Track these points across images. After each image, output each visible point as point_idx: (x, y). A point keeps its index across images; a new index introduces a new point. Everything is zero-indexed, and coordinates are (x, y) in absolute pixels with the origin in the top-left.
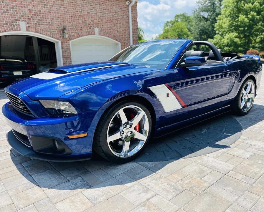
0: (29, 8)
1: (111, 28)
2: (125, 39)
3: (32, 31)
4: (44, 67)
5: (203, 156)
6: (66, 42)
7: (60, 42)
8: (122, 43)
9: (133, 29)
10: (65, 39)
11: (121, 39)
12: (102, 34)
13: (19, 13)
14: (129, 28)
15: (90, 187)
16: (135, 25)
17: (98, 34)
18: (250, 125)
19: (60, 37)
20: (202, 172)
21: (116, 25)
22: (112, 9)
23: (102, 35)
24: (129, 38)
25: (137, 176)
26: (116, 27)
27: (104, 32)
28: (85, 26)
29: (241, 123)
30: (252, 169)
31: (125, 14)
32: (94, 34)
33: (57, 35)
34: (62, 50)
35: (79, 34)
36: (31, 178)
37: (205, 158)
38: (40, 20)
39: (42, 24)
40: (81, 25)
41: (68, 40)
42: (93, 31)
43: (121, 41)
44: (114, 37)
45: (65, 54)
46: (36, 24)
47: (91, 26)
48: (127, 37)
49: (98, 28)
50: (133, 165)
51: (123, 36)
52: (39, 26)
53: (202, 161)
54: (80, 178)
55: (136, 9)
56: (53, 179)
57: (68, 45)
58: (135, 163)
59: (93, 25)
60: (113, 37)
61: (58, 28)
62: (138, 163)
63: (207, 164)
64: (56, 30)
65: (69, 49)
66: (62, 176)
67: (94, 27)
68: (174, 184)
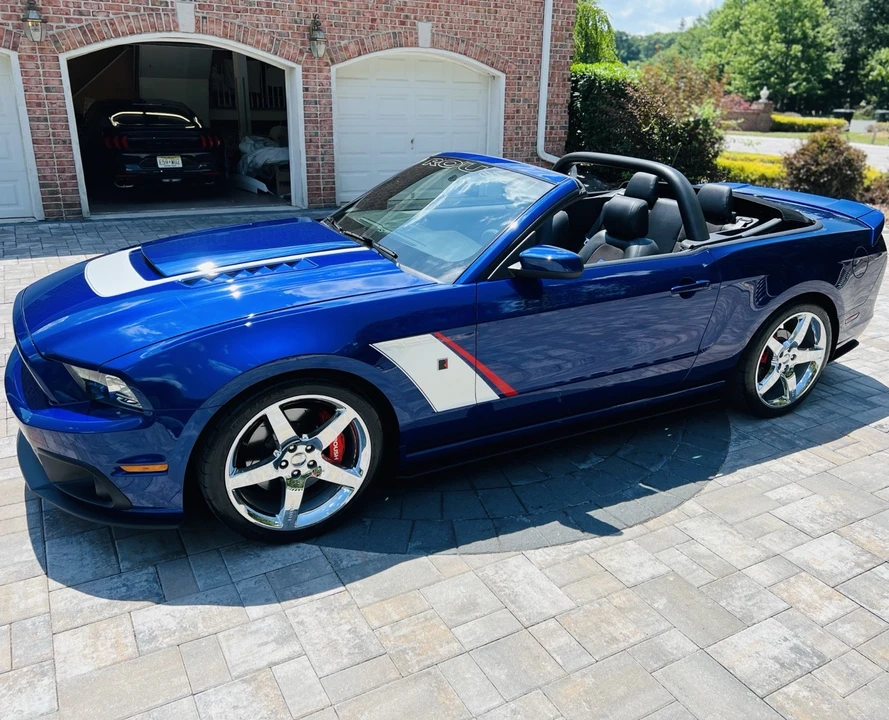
1: (476, 22)
2: (523, 61)
3: (213, 34)
4: (256, 141)
5: (514, 553)
6: (320, 71)
7: (299, 69)
8: (512, 76)
9: (554, 27)
10: (316, 60)
11: (507, 62)
12: (443, 44)
14: (542, 22)
15: (161, 599)
16: (564, 12)
17: (428, 43)
19: (301, 52)
21: (496, 12)
23: (442, 48)
24: (540, 56)
25: (291, 590)
26: (496, 19)
27: (451, 35)
28: (386, 15)
30: (614, 625)
32: (416, 44)
33: (290, 47)
34: (305, 96)
35: (363, 44)
36: (41, 549)
37: (514, 561)
39: (246, 11)
40: (372, 13)
41: (327, 65)
42: (414, 31)
43: (510, 67)
44: (483, 56)
45: (313, 111)
46: (226, 8)
47: (407, 17)
49: (430, 24)
50: (305, 551)
51: (519, 51)
52: (237, 16)
53: (497, 573)
54: (151, 569)
56: (88, 559)
57: (325, 82)
58: (315, 547)
59: (414, 12)
60: (481, 52)
61: (296, 22)
62: (323, 548)
63: (502, 585)
64: (290, 28)
65: (326, 92)
66: (114, 557)
67: (415, 18)
68: (366, 630)
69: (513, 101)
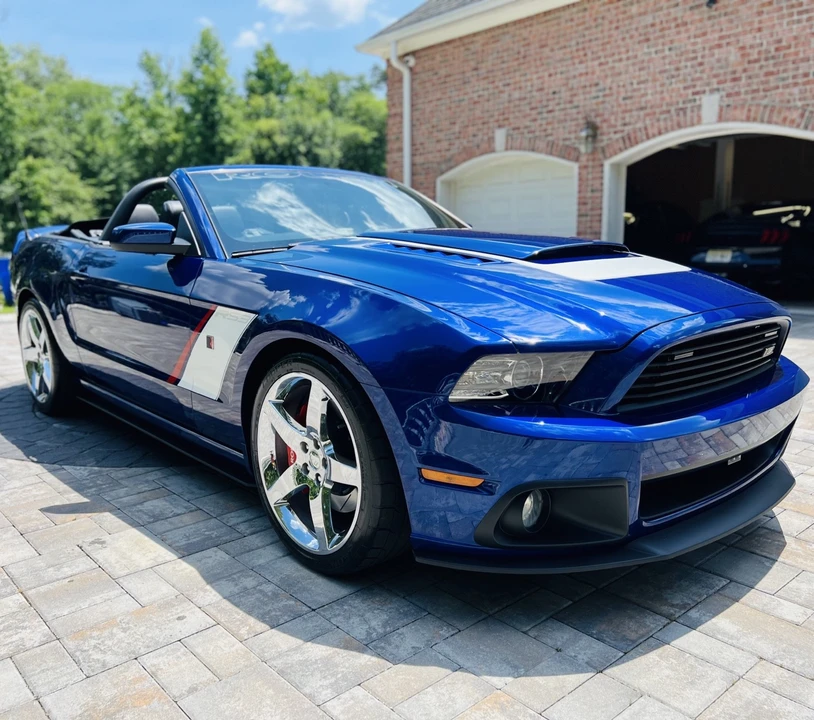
0: (741, 44)
13: (707, 70)
38: (772, 73)
39: (777, 88)
52: (766, 96)
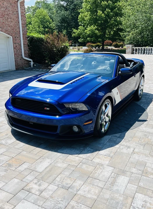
1: (3, 22)
5: (139, 127)
8: (14, 37)
9: (22, 24)
11: (12, 33)
14: (19, 23)
16: (24, 20)
18: (148, 107)
20: (145, 135)
21: (8, 20)
22: (3, 4)
24: (20, 32)
26: (8, 22)
29: (142, 106)
31: (15, 10)
43: (13, 35)
44: (6, 31)
48: (17, 32)
50: (108, 137)
51: (14, 30)
53: (141, 130)
54: (88, 147)
55: (24, 5)
62: (110, 135)
63: (145, 131)
68: (138, 142)
69: (15, 44)
